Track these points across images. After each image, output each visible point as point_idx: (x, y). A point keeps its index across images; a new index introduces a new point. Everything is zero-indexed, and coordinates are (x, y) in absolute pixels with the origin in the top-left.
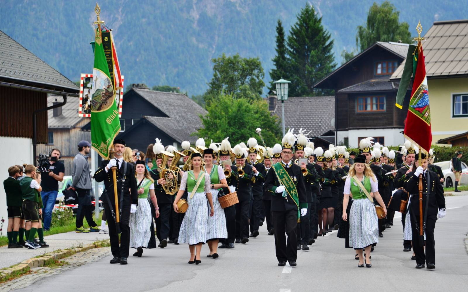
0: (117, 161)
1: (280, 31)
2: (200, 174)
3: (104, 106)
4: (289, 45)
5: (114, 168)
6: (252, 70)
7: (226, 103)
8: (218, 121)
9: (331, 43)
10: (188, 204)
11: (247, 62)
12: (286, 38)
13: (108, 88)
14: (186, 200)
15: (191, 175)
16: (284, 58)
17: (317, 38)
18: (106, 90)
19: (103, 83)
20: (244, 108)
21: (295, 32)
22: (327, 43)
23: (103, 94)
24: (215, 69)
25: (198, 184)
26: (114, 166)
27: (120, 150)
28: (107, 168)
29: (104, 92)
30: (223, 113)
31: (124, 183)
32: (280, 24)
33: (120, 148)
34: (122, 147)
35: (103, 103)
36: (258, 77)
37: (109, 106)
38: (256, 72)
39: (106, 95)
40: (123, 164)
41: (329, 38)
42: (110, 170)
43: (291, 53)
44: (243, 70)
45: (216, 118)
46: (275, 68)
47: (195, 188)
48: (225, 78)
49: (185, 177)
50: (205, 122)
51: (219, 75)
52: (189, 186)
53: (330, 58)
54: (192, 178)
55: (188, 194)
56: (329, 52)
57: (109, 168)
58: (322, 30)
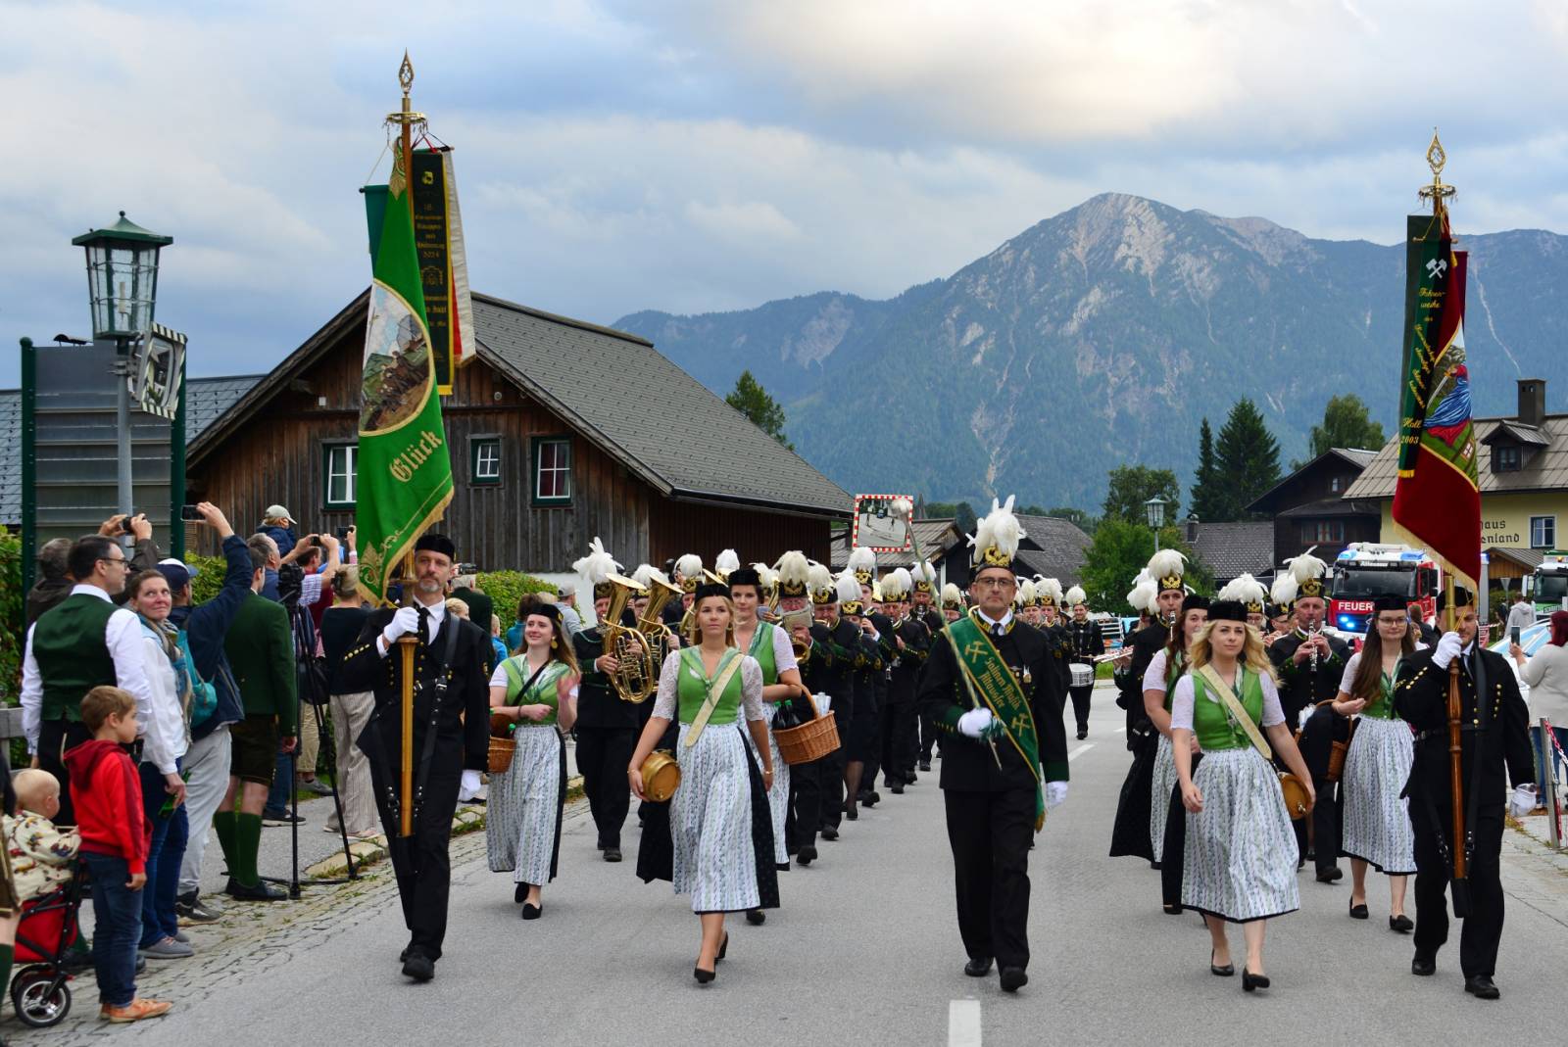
0: (424, 614)
1: (1206, 433)
2: (724, 659)
3: (388, 415)
4: (1219, 452)
5: (408, 640)
6: (1163, 486)
7: (1118, 531)
8: (1107, 556)
9: (1277, 449)
10: (678, 769)
11: (1156, 475)
12: (1214, 442)
13: (410, 350)
14: (674, 755)
15: (693, 663)
16: (1211, 470)
17: (1257, 442)
18: (400, 358)
19: (393, 333)
20: (1142, 537)
21: (1226, 435)
22: (1272, 449)
23: (388, 370)
24: (1112, 484)
25: (717, 693)
26: (407, 634)
27: (430, 574)
28: (385, 640)
29: (394, 365)
30: (1114, 545)
31: (444, 694)
32: (1205, 423)
33: (433, 567)
34: (439, 562)
35: (385, 402)
36: (1170, 496)
37: (405, 416)
38: (1167, 488)
39: (398, 376)
40: (445, 626)
41: (1273, 442)
42: (395, 648)
43: (1220, 463)
44: (1150, 486)
45: (1104, 552)
46: (1199, 483)
47: (706, 709)
48: (1124, 497)
49: (670, 670)
50: (1089, 556)
51: (1117, 493)
52: (688, 699)
53: (1275, 470)
54: (693, 673)
55: (679, 728)
56: (1273, 460)
57: (392, 639)
58: (1264, 431)
